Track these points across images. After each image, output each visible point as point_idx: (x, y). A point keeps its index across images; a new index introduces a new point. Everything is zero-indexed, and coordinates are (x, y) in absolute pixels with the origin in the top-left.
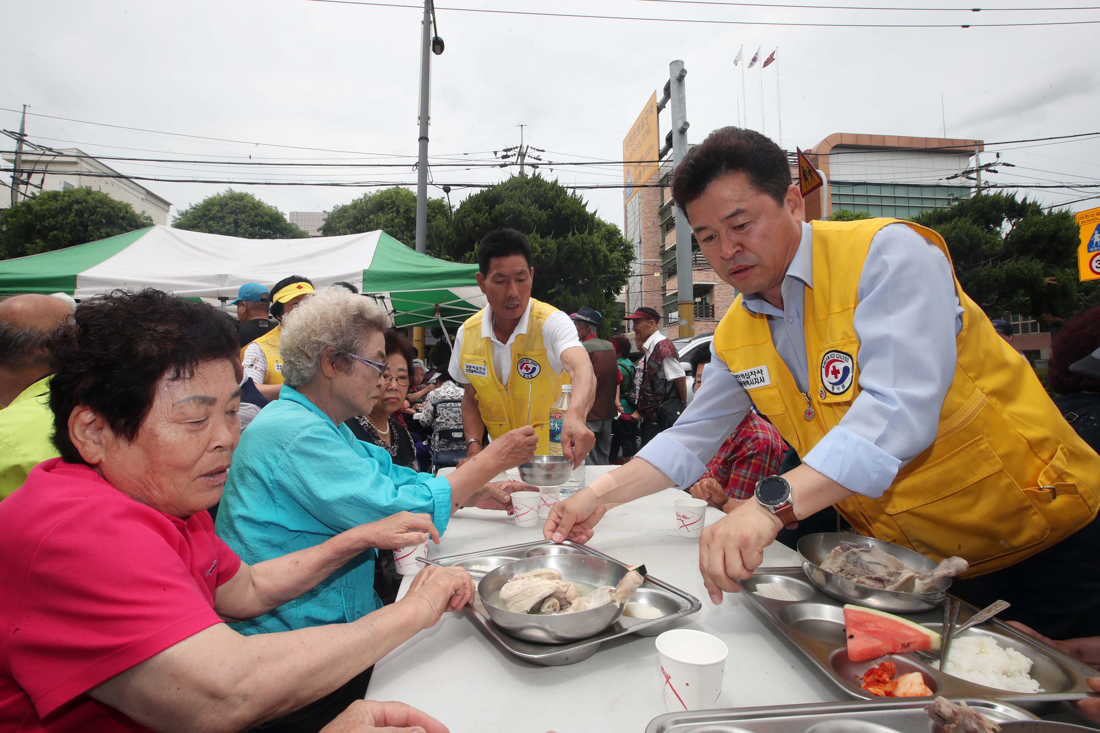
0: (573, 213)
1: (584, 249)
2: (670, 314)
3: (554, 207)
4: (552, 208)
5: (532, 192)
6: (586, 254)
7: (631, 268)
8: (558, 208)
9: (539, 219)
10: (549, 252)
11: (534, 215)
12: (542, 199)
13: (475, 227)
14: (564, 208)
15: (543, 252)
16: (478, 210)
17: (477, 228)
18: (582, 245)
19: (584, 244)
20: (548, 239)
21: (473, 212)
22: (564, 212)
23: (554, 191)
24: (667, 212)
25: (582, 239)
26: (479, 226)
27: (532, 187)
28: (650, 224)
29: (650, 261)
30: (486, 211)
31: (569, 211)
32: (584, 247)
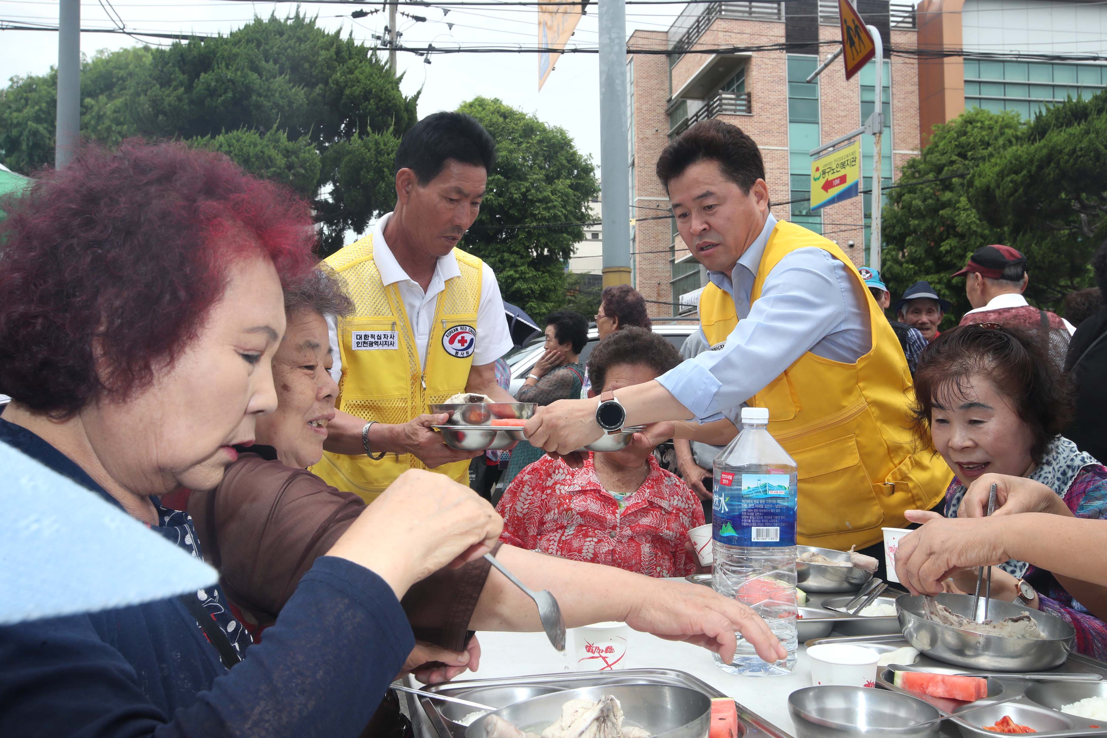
0: (367, 95)
1: (379, 162)
2: (681, 297)
3: (330, 81)
4: (326, 83)
5: (286, 50)
6: (384, 172)
7: (591, 209)
8: (337, 82)
9: (290, 103)
10: (302, 166)
11: (277, 95)
12: (307, 65)
13: (156, 116)
14: (349, 84)
15: (290, 167)
16: (165, 82)
17: (161, 117)
18: (376, 155)
19: (379, 152)
20: (303, 141)
21: (154, 85)
22: (347, 92)
23: (333, 50)
24: (680, 111)
25: (377, 143)
26: (165, 114)
27: (287, 41)
28: (649, 132)
29: (650, 201)
30: (181, 84)
31: (357, 90)
32: (379, 159)
